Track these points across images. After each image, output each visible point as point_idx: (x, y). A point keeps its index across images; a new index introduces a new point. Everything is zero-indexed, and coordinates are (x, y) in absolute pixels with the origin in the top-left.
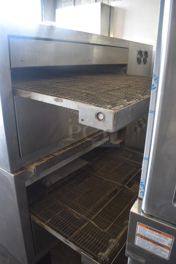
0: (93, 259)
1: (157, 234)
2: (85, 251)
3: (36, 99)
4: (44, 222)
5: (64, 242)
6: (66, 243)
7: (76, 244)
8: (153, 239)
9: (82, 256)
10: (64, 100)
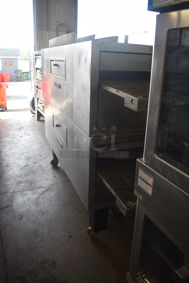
0: (122, 202)
1: (147, 175)
2: (119, 196)
3: (110, 91)
4: (104, 177)
5: (110, 190)
6: (111, 190)
7: (116, 192)
8: (145, 179)
9: (117, 200)
10: (120, 91)
